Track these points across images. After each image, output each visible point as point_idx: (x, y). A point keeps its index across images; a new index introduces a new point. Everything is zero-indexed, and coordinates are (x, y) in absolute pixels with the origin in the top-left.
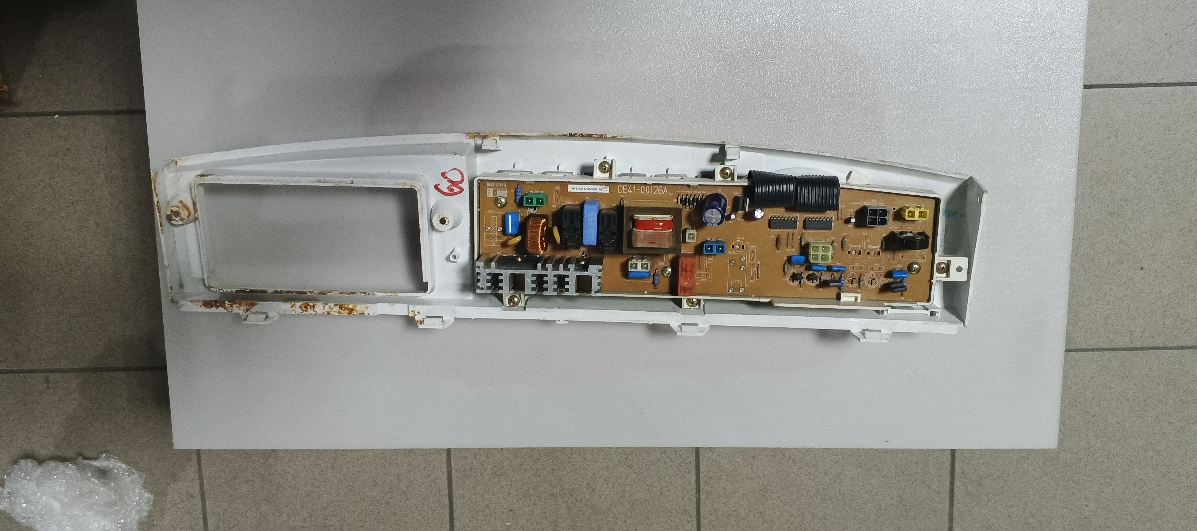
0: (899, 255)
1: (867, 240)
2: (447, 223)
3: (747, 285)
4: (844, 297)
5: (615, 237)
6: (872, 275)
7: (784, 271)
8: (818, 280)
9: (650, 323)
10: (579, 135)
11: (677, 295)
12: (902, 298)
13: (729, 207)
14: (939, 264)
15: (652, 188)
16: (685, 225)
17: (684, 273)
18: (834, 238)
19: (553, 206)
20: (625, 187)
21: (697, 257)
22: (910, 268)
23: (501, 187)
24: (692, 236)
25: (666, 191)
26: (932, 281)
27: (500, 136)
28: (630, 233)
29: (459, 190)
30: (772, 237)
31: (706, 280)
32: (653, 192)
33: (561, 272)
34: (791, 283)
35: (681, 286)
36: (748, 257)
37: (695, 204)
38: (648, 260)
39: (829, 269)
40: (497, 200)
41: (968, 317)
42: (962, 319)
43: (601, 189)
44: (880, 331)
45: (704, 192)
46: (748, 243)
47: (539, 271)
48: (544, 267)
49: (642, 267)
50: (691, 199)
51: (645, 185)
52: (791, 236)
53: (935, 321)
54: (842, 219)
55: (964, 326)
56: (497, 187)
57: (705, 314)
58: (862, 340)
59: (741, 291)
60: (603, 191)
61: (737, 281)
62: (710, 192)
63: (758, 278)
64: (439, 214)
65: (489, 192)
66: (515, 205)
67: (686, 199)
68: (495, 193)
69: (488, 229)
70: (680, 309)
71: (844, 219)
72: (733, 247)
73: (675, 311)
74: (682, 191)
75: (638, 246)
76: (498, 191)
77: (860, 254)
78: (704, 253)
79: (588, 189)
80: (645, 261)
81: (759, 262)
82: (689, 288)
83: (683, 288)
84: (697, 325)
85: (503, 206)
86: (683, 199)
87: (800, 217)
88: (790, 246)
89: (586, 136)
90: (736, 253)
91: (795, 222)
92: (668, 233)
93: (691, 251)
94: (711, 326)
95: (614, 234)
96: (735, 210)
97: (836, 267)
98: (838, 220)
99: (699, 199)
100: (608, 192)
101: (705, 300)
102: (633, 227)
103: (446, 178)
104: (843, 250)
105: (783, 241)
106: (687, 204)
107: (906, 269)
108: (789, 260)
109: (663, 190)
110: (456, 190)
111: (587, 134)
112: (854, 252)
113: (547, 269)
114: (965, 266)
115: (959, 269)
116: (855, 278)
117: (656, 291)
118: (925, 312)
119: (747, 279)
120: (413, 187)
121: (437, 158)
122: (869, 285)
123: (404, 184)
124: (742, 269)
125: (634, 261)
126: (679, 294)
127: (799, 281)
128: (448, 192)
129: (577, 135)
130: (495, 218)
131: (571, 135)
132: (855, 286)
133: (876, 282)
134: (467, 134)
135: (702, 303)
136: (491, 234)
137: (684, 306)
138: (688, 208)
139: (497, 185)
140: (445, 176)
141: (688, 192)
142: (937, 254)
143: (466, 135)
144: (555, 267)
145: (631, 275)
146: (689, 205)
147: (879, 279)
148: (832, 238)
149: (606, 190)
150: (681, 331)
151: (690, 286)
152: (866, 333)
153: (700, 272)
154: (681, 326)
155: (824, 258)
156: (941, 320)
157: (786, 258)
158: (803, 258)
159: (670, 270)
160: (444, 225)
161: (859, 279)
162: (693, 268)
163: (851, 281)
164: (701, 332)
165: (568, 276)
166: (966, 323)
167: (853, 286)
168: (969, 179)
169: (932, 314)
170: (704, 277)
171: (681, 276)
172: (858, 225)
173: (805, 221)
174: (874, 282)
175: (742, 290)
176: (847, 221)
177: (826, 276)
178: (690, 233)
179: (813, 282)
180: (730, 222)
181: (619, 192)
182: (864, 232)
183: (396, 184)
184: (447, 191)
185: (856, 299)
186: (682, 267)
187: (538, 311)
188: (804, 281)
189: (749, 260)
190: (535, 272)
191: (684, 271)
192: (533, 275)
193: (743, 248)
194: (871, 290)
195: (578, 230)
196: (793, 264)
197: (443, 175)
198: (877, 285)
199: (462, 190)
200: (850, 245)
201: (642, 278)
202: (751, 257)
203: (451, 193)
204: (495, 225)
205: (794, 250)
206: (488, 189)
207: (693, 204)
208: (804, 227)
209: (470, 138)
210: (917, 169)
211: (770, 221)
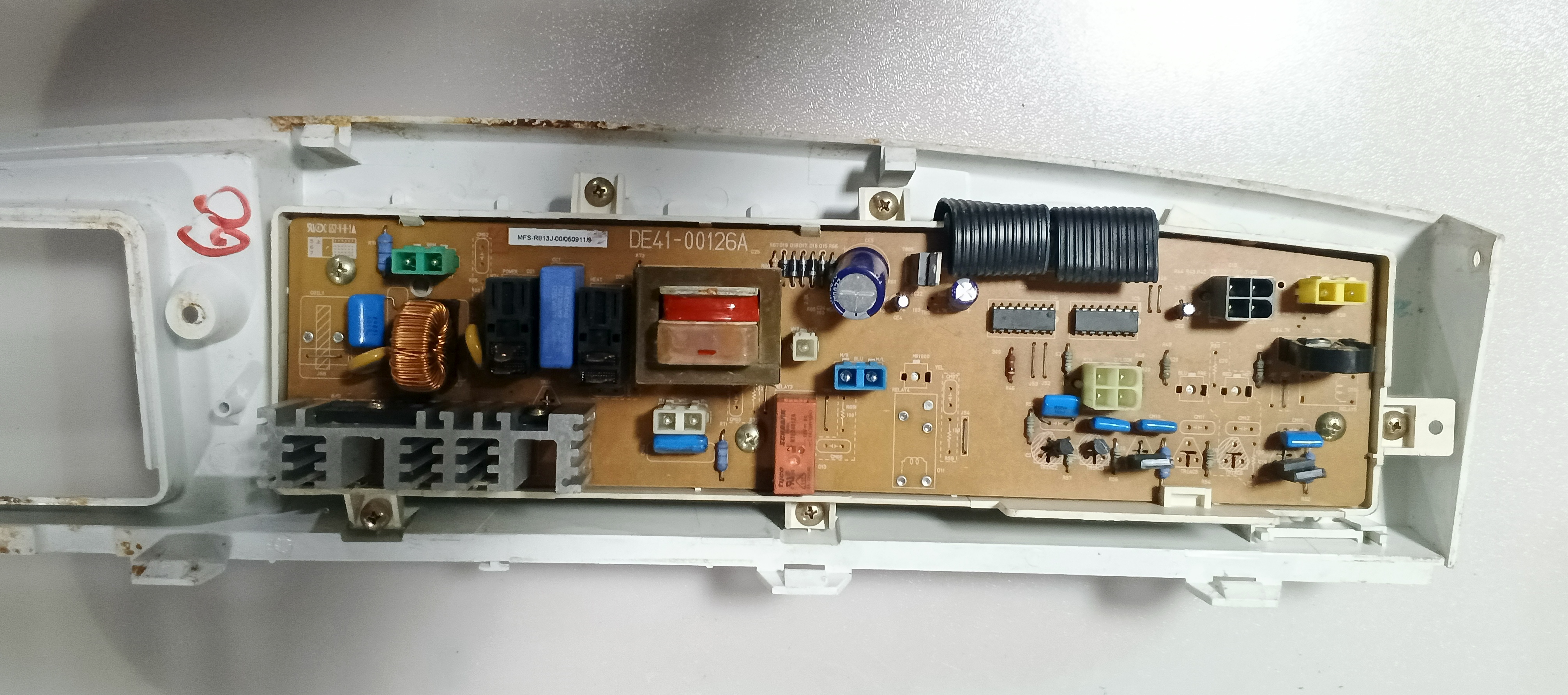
0: (1294, 394)
1: (1220, 361)
2: (200, 319)
3: (940, 470)
4: (1173, 497)
5: (618, 346)
6: (1235, 445)
7: (1026, 434)
8: (1108, 456)
9: (709, 566)
10: (542, 123)
11: (773, 494)
12: (1306, 500)
13: (893, 283)
14: (1387, 415)
15: (710, 236)
16: (787, 324)
17: (787, 437)
18: (1143, 356)
19: (470, 280)
20: (646, 235)
21: (820, 402)
22: (1321, 427)
23: (342, 235)
24: (806, 348)
25: (745, 244)
26: (1375, 456)
27: (353, 124)
28: (652, 334)
29: (237, 242)
30: (995, 352)
31: (840, 457)
32: (713, 247)
33: (478, 431)
34: (1043, 463)
35: (781, 469)
36: (940, 403)
37: (813, 273)
38: (702, 407)
39: (1137, 429)
40: (331, 267)
41: (1455, 544)
42: (1441, 550)
43: (589, 240)
44: (1255, 579)
45: (835, 246)
46: (939, 367)
47: (421, 430)
48: (434, 422)
49: (687, 425)
50: (804, 262)
51: (694, 229)
52: (1040, 347)
53: (1378, 553)
54: (1159, 311)
55: (1446, 564)
56: (333, 235)
57: (839, 541)
58: (1217, 601)
59: (925, 484)
60: (594, 244)
61: (915, 460)
62: (847, 248)
63: (965, 453)
64: (182, 296)
65: (311, 247)
66: (378, 279)
67: (791, 262)
68: (327, 247)
69: (308, 337)
70: (782, 532)
71: (1164, 309)
72: (904, 377)
73: (768, 535)
74: (782, 245)
75: (670, 363)
76: (334, 244)
77: (1203, 393)
78: (837, 387)
79: (557, 239)
80: (694, 409)
81: (966, 414)
82: (801, 476)
83: (787, 473)
84: (822, 567)
85: (349, 280)
86: (785, 262)
87: (1060, 305)
88: (1038, 373)
89: (558, 127)
90: (912, 391)
91: (1051, 314)
92: (745, 329)
93: (807, 388)
94: (854, 571)
95: (616, 338)
96: (908, 284)
97: (1153, 422)
98: (1150, 311)
99: (823, 262)
100: (605, 245)
101: (840, 507)
102: (661, 317)
103: (207, 211)
104: (1166, 384)
105: (1022, 364)
106: (794, 274)
107: (1312, 428)
108: (1039, 408)
109: (738, 244)
110: (232, 241)
111: (558, 121)
112: (1189, 389)
113: (440, 424)
114: (1448, 421)
115: (1436, 428)
116: (1194, 453)
117: (722, 485)
118: (1352, 533)
119: (938, 455)
120: (114, 228)
121: (184, 161)
122: (1228, 468)
123: (94, 220)
124: (926, 430)
125: (667, 409)
126: (777, 490)
127: (1062, 457)
128: (212, 246)
129: (537, 123)
130: (328, 308)
131: (521, 123)
132: (1195, 469)
133: (1243, 461)
134: (274, 119)
135: (833, 510)
136: (317, 349)
137: (789, 523)
138: (796, 281)
139: (333, 226)
140: (203, 208)
141: (797, 245)
142: (1383, 392)
143: (271, 122)
144: (464, 421)
145: (658, 445)
146: (799, 276)
147: (1250, 455)
148: (1137, 355)
149: (600, 240)
150: (784, 583)
151: (802, 468)
152: (1225, 584)
153: (828, 439)
154: (783, 572)
155: (1125, 398)
156: (1388, 553)
157: (1029, 404)
158: (1072, 400)
159: (754, 433)
160: (193, 325)
161: (1205, 454)
162: (810, 425)
163: (1184, 460)
164: (830, 585)
165: (495, 442)
166: (1452, 558)
167: (1191, 472)
168: (1439, 222)
169: (1368, 537)
170: (837, 450)
171: (782, 444)
172: (1197, 323)
173: (1072, 316)
174: (1238, 460)
175: (928, 481)
176: (1174, 314)
177: (1126, 447)
178: (800, 338)
179: (1094, 462)
180: (896, 317)
181: (631, 247)
182: (1213, 339)
183: (74, 220)
184: (207, 243)
185: (1200, 501)
186: (783, 422)
187: (434, 540)
188: (1075, 457)
189: (943, 410)
190: (408, 433)
191: (788, 431)
192: (406, 441)
193: (928, 377)
194: (1232, 479)
195: (525, 328)
196: (1046, 417)
197: (199, 203)
198: (1246, 467)
199: (245, 241)
200: (1180, 372)
201: (688, 453)
202: (947, 400)
203: (219, 251)
204: (327, 327)
205: (1046, 383)
206: (309, 238)
207: (808, 274)
208: (1072, 329)
209: (280, 130)
210: (1322, 200)
211: (990, 314)
